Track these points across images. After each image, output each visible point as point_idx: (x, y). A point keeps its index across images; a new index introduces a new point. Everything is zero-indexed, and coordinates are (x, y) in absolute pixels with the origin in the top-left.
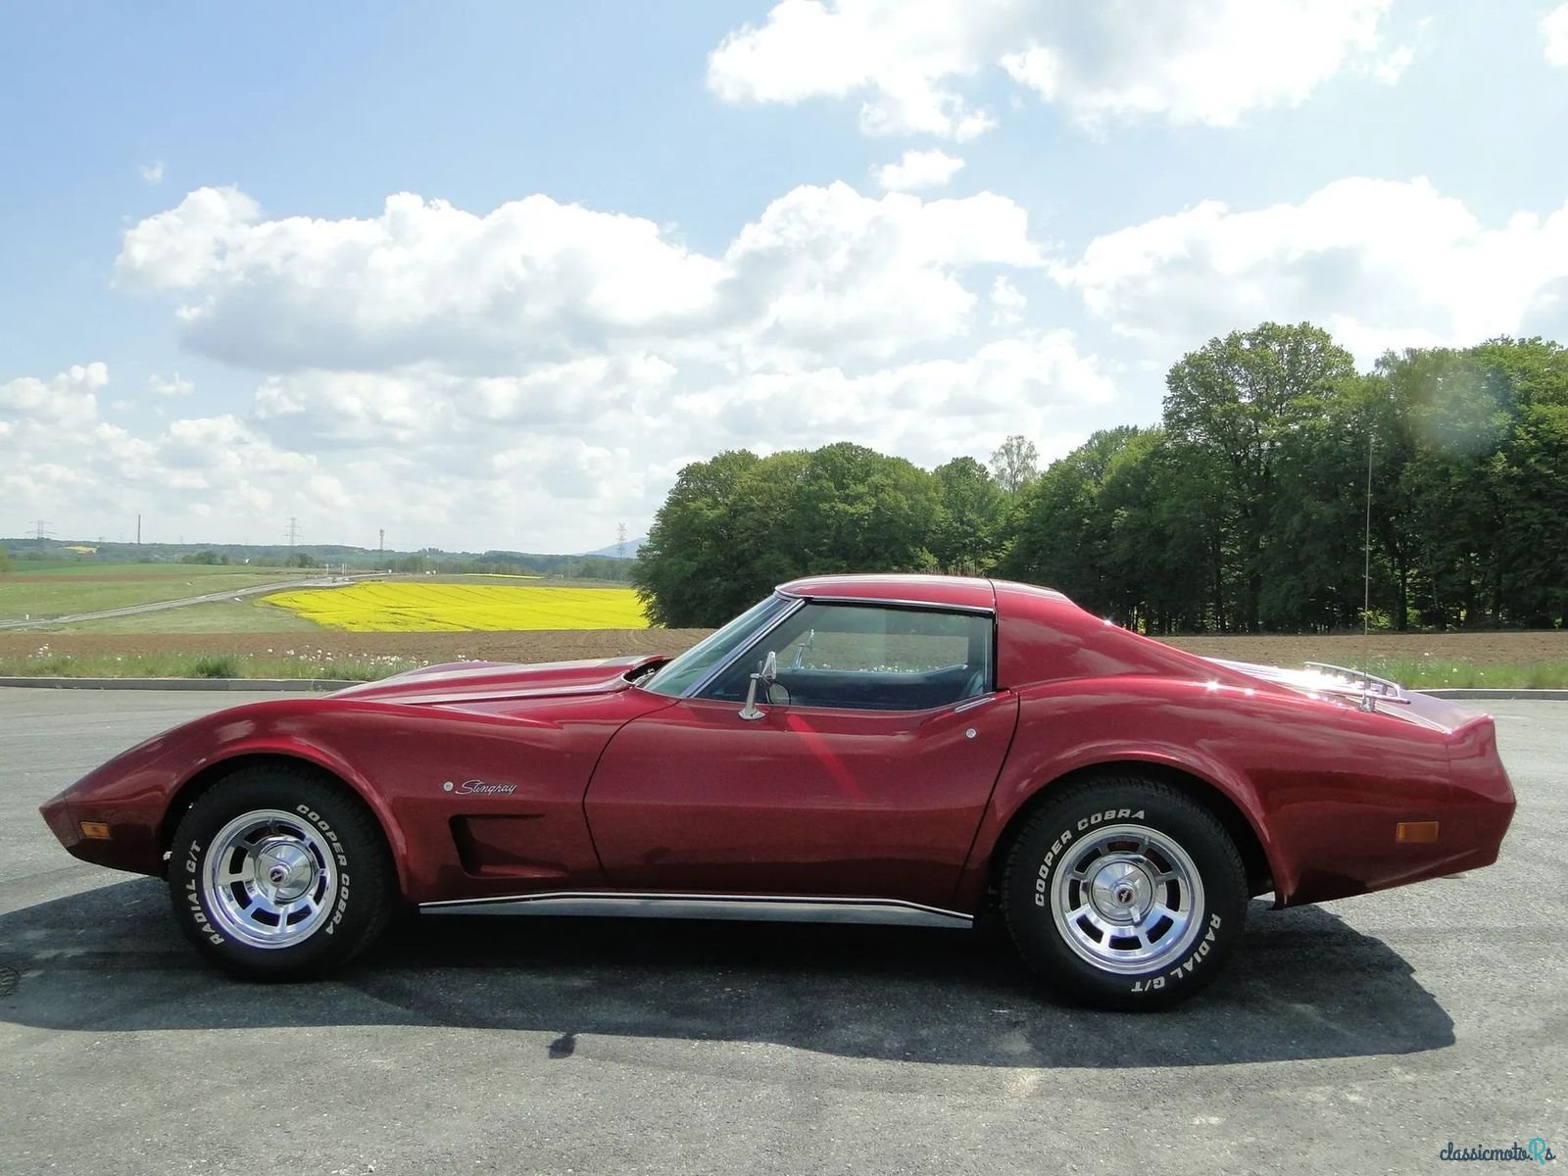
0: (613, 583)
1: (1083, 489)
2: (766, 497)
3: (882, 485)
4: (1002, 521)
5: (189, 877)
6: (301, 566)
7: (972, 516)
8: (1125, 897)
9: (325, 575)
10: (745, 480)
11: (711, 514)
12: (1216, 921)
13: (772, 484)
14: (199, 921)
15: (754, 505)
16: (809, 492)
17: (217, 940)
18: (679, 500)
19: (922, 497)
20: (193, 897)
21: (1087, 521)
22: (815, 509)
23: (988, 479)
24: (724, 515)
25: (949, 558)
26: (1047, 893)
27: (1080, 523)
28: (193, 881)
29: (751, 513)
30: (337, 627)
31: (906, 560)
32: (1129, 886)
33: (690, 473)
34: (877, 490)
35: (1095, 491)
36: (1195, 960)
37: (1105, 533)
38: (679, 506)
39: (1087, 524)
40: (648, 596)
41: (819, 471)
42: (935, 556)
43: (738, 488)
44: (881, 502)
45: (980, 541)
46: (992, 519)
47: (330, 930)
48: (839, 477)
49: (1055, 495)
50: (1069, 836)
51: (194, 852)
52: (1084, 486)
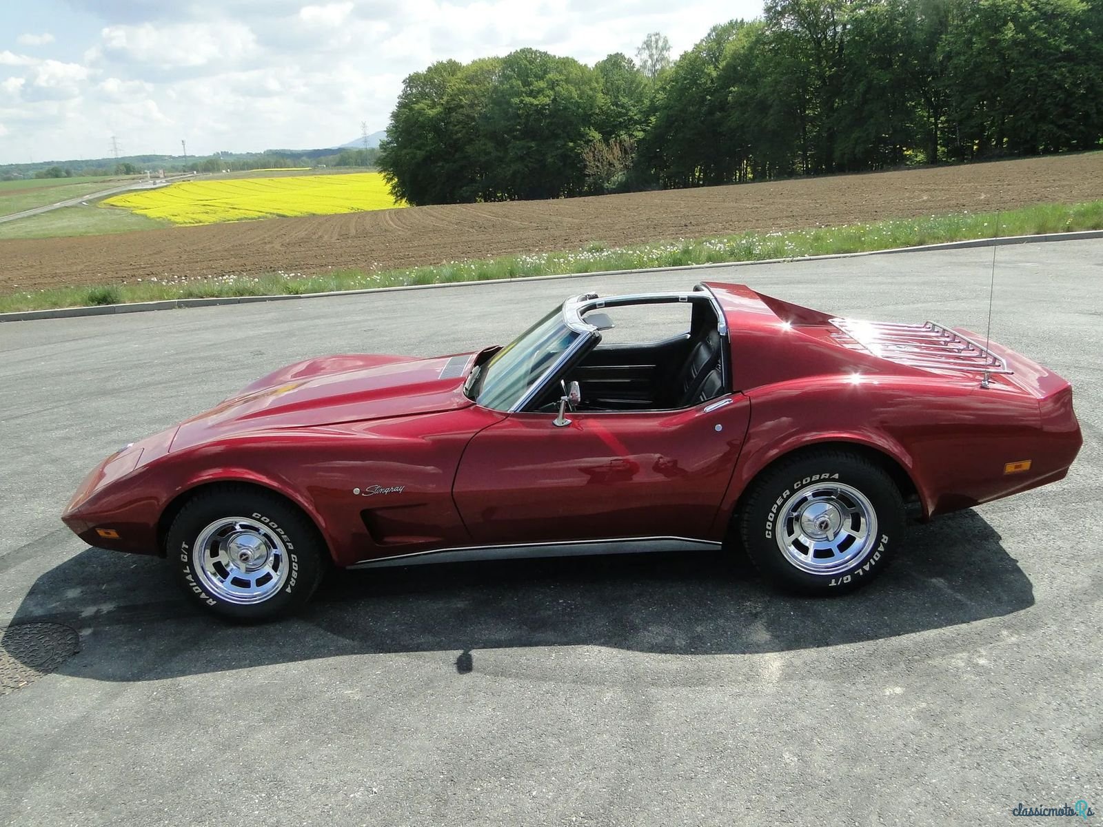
0: (363, 168)
1: (706, 73)
2: (471, 96)
3: (557, 81)
4: (647, 102)
5: (184, 565)
6: (127, 173)
7: (624, 100)
8: (824, 526)
9: (147, 179)
10: (454, 84)
11: (431, 113)
12: (885, 539)
13: (475, 86)
14: (196, 592)
15: (463, 103)
16: (504, 90)
17: (212, 602)
18: (406, 104)
19: (586, 88)
20: (189, 577)
21: (710, 98)
22: (508, 103)
23: (635, 69)
24: (441, 113)
25: (610, 133)
26: (774, 530)
27: (703, 99)
28: (188, 567)
29: (461, 110)
30: (164, 219)
31: (578, 138)
32: (826, 518)
33: (412, 81)
34: (553, 85)
35: (714, 74)
36: (870, 563)
37: (723, 106)
38: (405, 108)
39: (709, 100)
40: (392, 179)
41: (508, 72)
42: (599, 133)
43: (449, 90)
44: (557, 94)
45: (631, 119)
46: (640, 101)
47: (289, 590)
48: (524, 76)
49: (685, 79)
50: (788, 493)
51: (185, 548)
52: (706, 70)
